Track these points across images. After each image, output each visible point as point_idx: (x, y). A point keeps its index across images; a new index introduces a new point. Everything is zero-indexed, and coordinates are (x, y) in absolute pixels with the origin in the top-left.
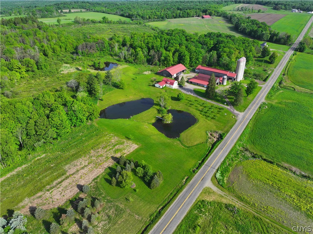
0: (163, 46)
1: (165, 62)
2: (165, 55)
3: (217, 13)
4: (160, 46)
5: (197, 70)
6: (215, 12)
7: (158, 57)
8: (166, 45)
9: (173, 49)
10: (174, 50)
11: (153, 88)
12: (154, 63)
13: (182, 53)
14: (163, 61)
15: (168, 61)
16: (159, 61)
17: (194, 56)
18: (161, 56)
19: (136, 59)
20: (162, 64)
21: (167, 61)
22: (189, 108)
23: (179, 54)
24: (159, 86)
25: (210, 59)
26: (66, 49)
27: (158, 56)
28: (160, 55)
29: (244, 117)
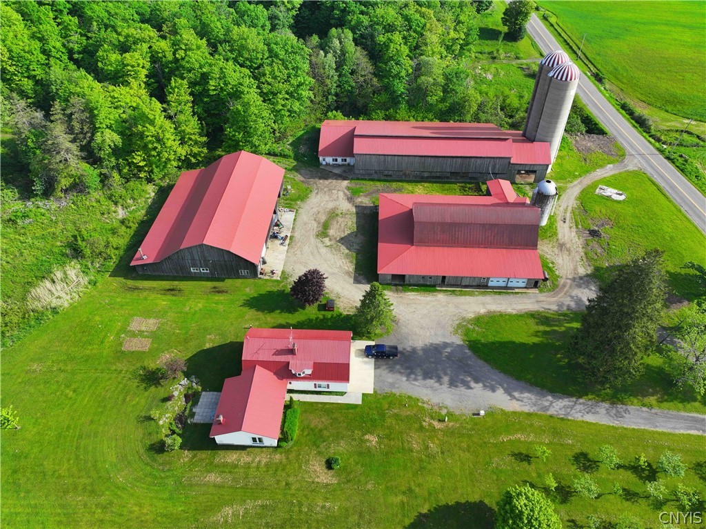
0: (58, 45)
1: (138, 159)
2: (115, 114)
4: (37, 52)
5: (329, 160)
7: (73, 141)
8: (75, 38)
9: (141, 62)
10: (148, 65)
12: (65, 182)
14: (121, 152)
16: (91, 155)
18: (94, 130)
20: (120, 171)
27: (70, 130)
28: (82, 122)
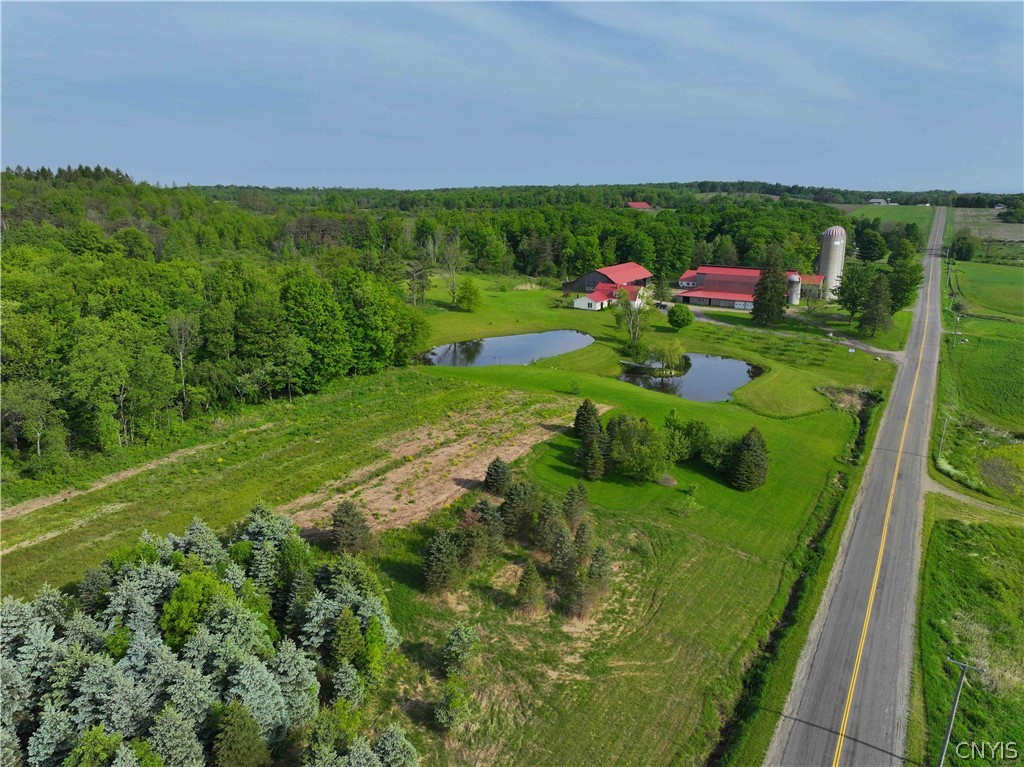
1: (578, 264)
2: (575, 245)
3: (666, 198)
5: (684, 284)
6: (659, 196)
7: (553, 251)
10: (600, 232)
11: (567, 312)
12: (541, 268)
13: (626, 237)
14: (571, 260)
15: (588, 260)
16: (557, 261)
17: (666, 246)
18: (564, 247)
19: (481, 256)
20: (568, 270)
21: (585, 260)
22: (717, 346)
23: (619, 240)
24: (590, 305)
25: (714, 257)
26: (236, 241)
27: (553, 246)
28: (560, 243)
29: (913, 359)
